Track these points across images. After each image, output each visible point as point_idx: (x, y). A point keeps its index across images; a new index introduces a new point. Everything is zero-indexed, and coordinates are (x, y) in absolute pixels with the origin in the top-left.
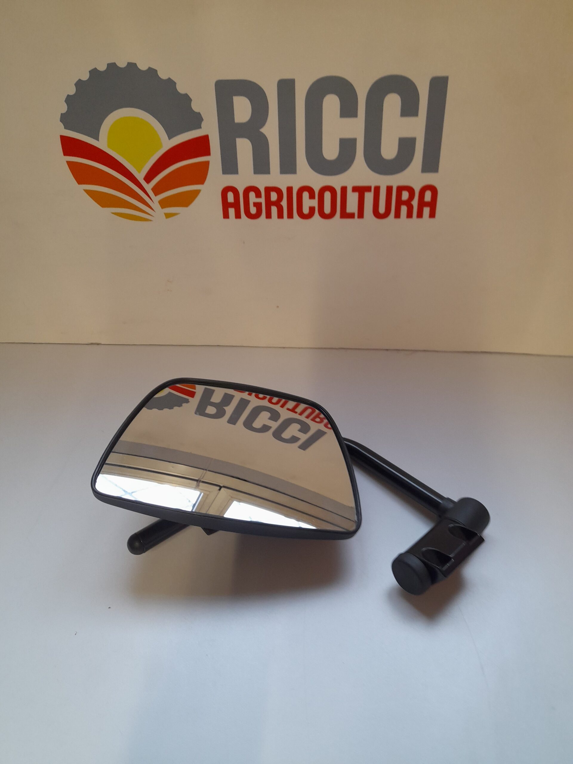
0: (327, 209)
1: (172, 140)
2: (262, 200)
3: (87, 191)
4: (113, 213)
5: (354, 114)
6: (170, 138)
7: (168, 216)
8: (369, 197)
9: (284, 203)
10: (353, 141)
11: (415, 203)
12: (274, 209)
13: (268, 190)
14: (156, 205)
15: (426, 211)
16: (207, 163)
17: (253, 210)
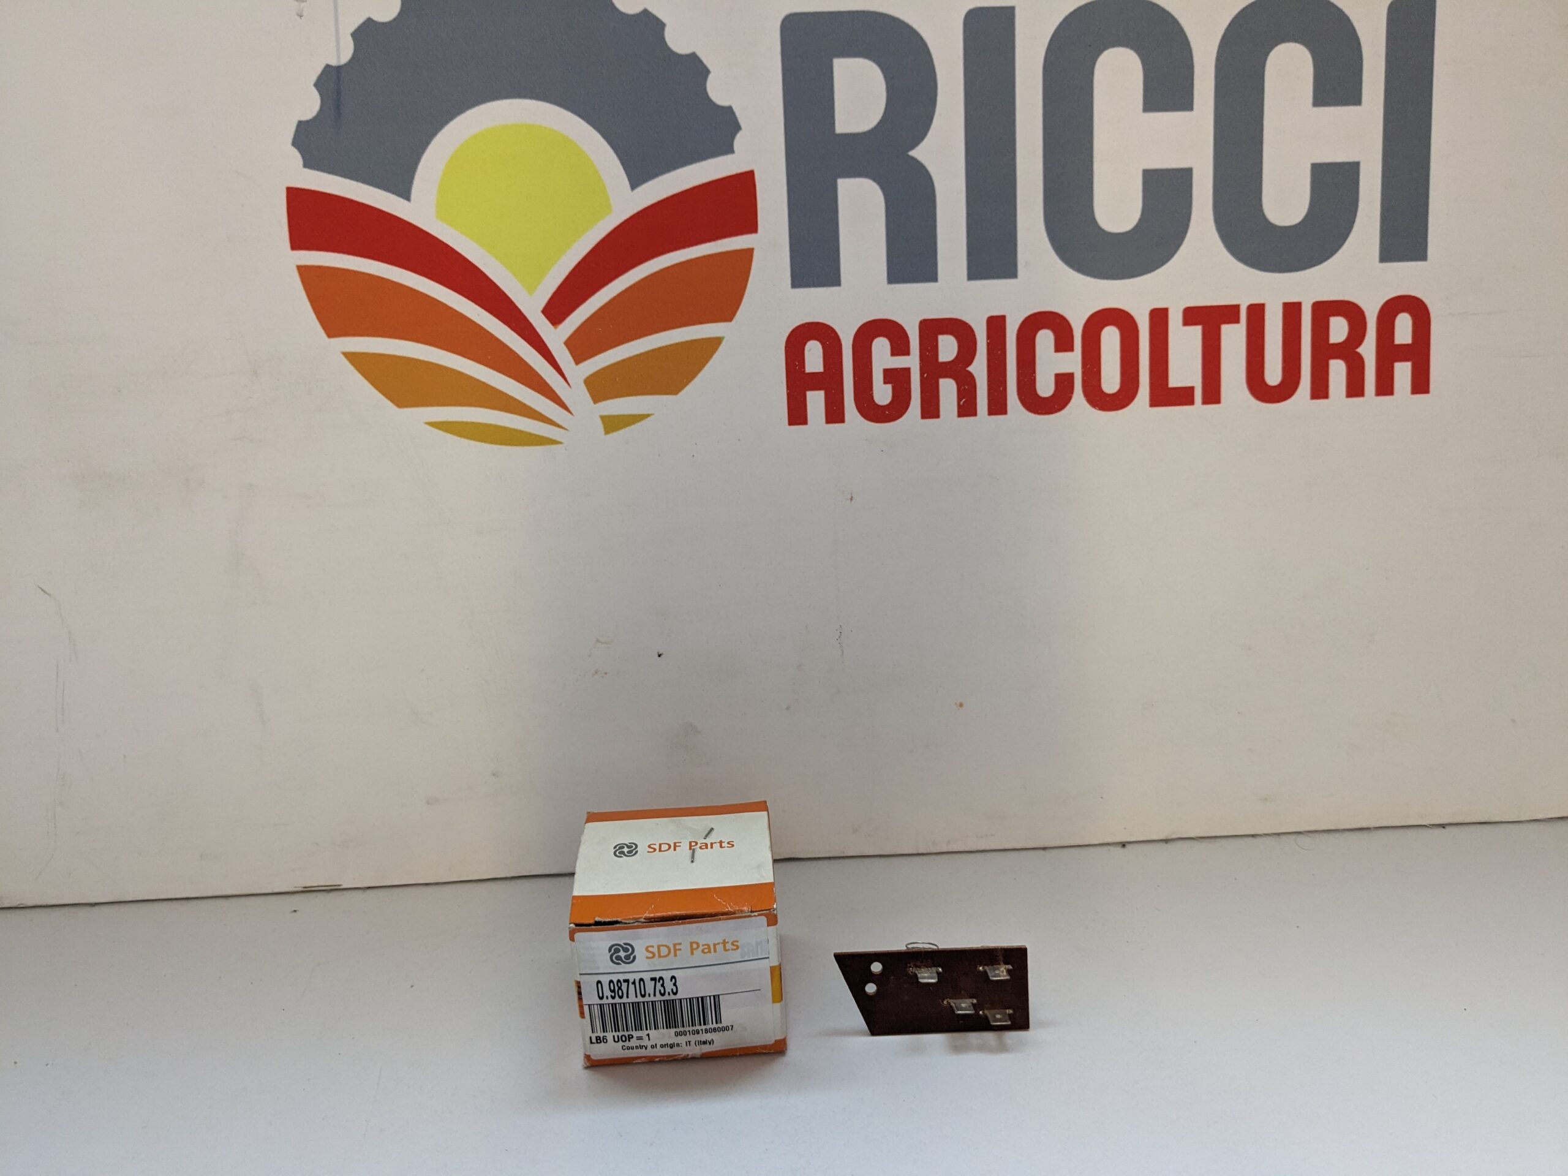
0: (1111, 381)
1: (639, 189)
2: (912, 362)
3: (353, 358)
4: (431, 424)
5: (1183, 100)
6: (634, 185)
7: (612, 424)
8: (1234, 338)
9: (979, 368)
10: (1183, 177)
11: (1368, 350)
12: (948, 388)
13: (931, 329)
14: (575, 393)
15: (1403, 371)
16: (747, 255)
17: (883, 394)
